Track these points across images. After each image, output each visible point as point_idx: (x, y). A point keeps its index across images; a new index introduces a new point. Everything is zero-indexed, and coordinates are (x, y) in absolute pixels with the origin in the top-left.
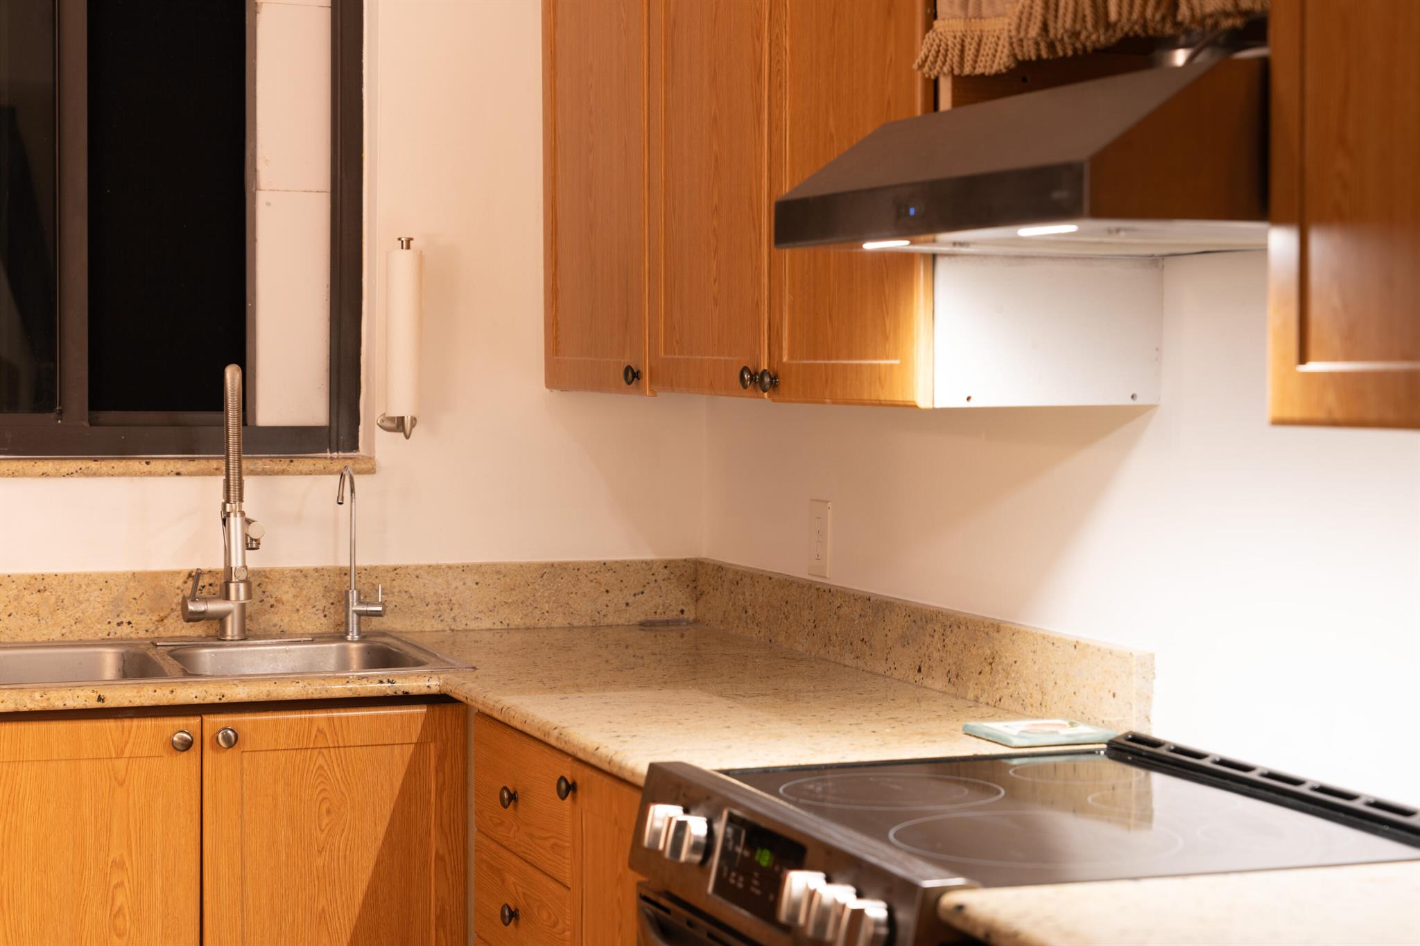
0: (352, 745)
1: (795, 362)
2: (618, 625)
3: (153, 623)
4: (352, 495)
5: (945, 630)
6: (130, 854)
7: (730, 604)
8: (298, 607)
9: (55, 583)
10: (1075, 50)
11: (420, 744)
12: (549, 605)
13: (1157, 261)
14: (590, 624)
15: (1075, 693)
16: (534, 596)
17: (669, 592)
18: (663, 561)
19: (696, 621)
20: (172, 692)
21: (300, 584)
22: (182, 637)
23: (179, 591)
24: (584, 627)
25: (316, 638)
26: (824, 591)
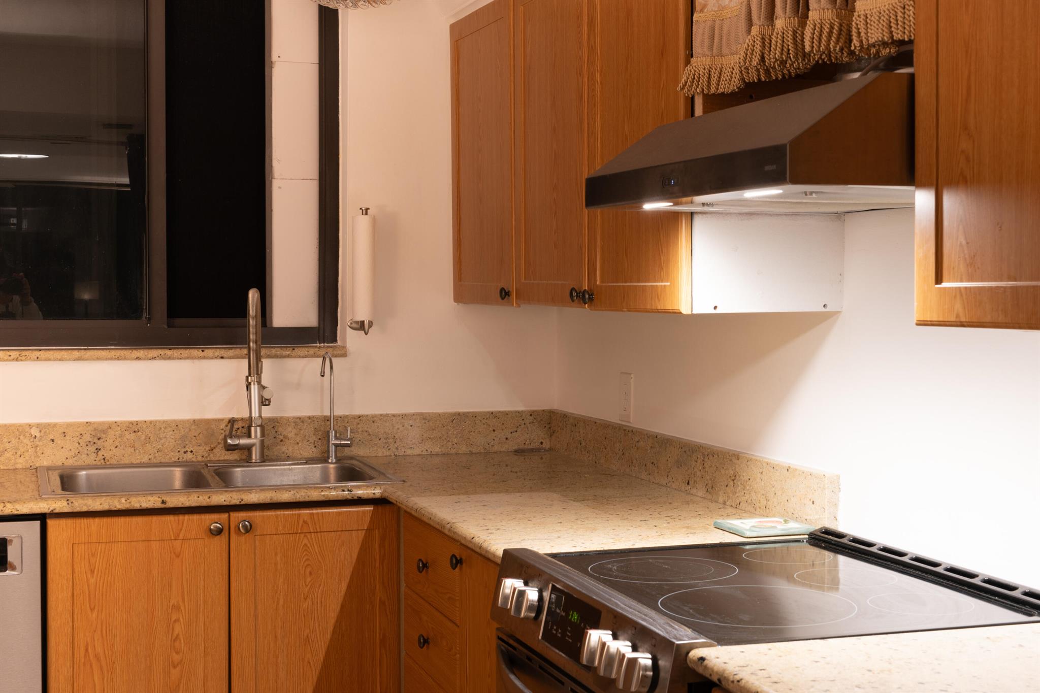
0: (326, 531)
1: (604, 284)
2: (501, 452)
3: (207, 452)
4: (331, 371)
5: (704, 458)
6: (184, 601)
7: (572, 439)
8: (298, 441)
9: (144, 426)
10: (783, 75)
11: (369, 530)
12: (457, 440)
13: (840, 216)
14: (483, 451)
15: (788, 501)
16: (447, 433)
17: (533, 431)
18: (529, 411)
19: (550, 449)
20: (209, 497)
21: (299, 427)
22: (225, 460)
23: (222, 432)
24: (479, 453)
25: (308, 461)
26: (629, 431)
